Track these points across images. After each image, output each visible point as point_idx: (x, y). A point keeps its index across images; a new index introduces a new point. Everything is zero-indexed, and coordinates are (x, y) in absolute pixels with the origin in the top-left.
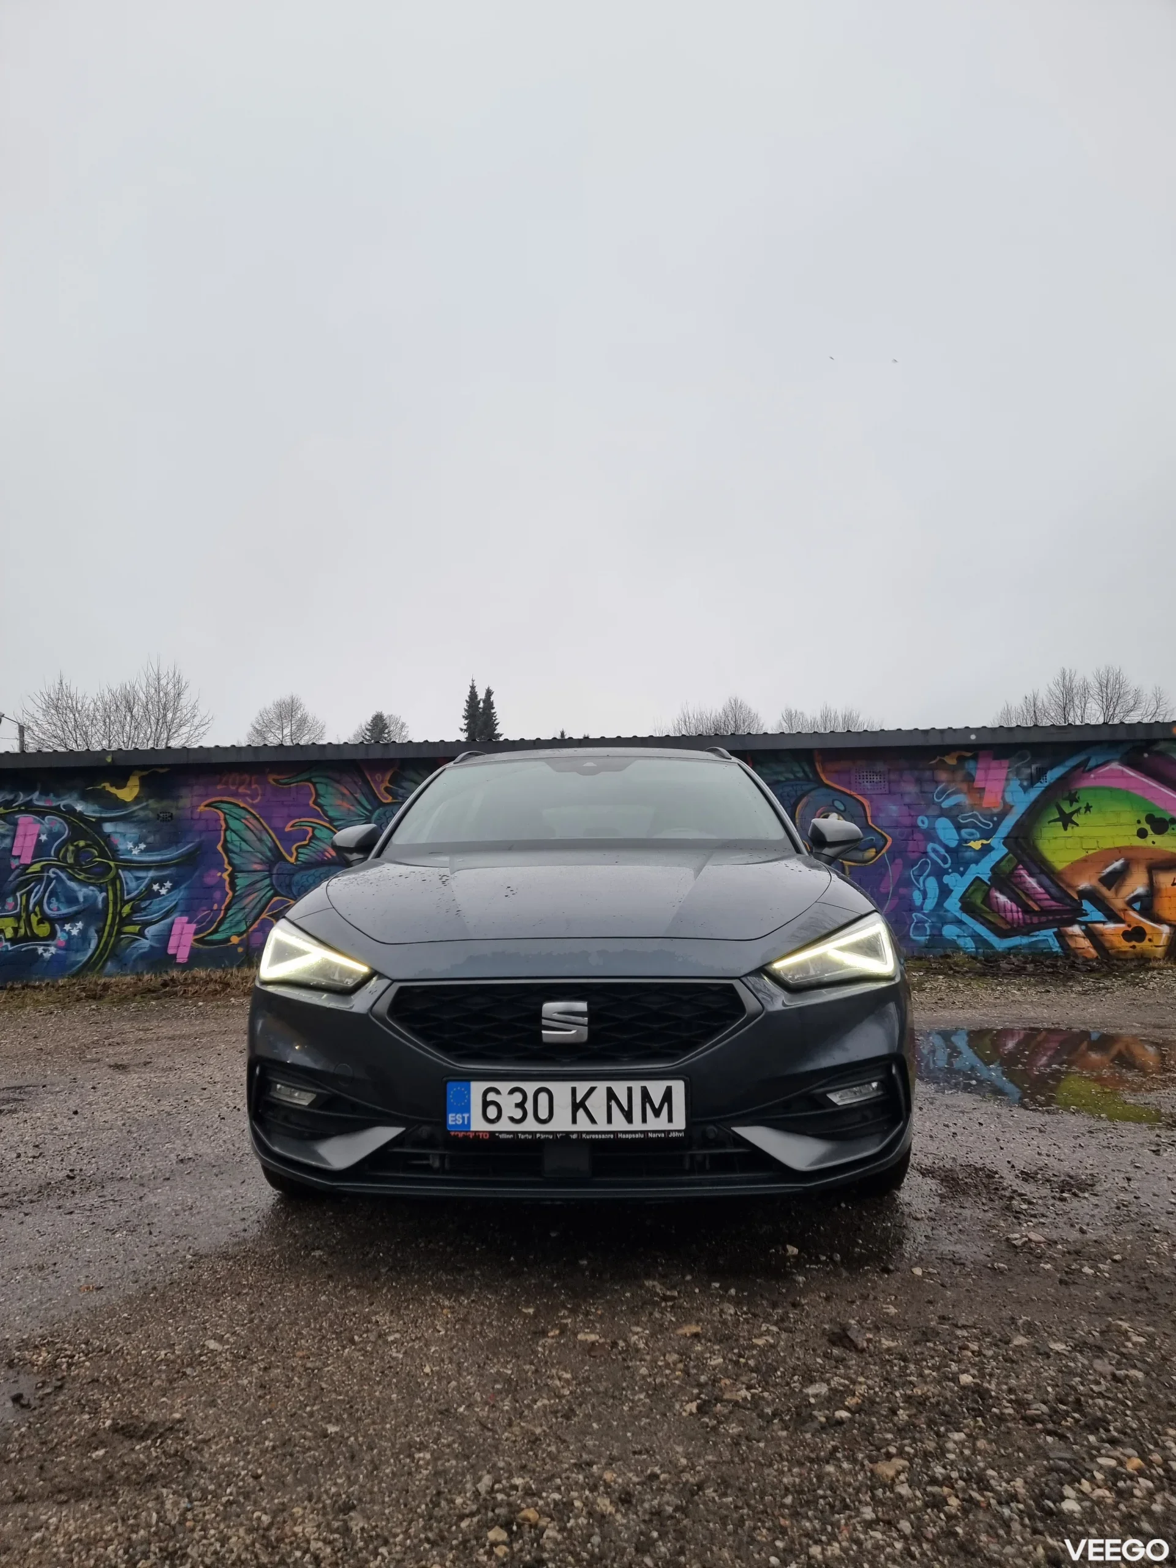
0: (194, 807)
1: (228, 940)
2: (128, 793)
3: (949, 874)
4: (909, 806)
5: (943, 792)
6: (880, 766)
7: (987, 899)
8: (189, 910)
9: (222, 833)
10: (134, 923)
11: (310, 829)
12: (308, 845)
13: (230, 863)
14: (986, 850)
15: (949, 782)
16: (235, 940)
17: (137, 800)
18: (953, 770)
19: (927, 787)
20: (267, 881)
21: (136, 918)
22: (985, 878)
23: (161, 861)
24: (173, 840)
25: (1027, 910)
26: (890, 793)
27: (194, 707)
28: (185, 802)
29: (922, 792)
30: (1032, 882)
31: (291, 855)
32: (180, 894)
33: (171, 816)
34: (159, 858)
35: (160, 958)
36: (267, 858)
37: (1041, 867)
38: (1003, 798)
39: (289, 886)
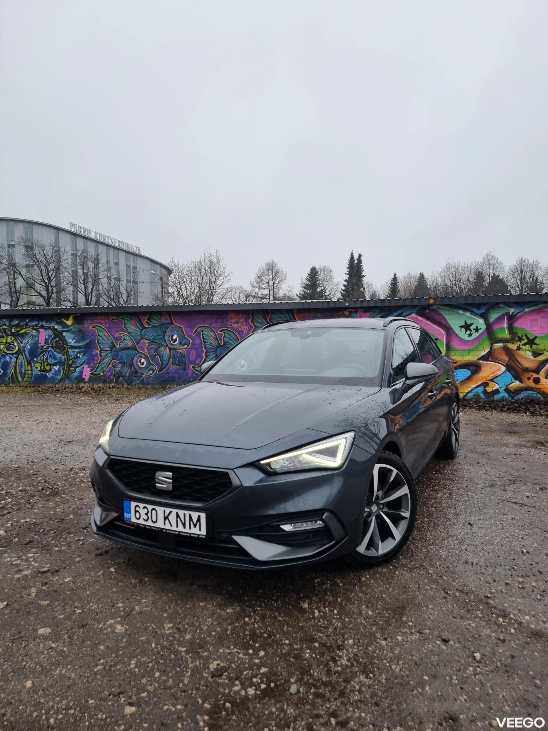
0: (88, 328)
1: (99, 374)
2: (69, 322)
6: (319, 315)
8: (88, 363)
9: (97, 337)
10: (73, 367)
11: (123, 336)
12: (122, 342)
13: (100, 348)
16: (102, 374)
17: (72, 325)
18: (347, 317)
20: (111, 354)
21: (73, 365)
23: (80, 346)
24: (83, 339)
27: (225, 268)
28: (86, 326)
31: (117, 345)
32: (86, 358)
33: (82, 330)
35: (80, 379)
36: (111, 346)
39: (117, 356)
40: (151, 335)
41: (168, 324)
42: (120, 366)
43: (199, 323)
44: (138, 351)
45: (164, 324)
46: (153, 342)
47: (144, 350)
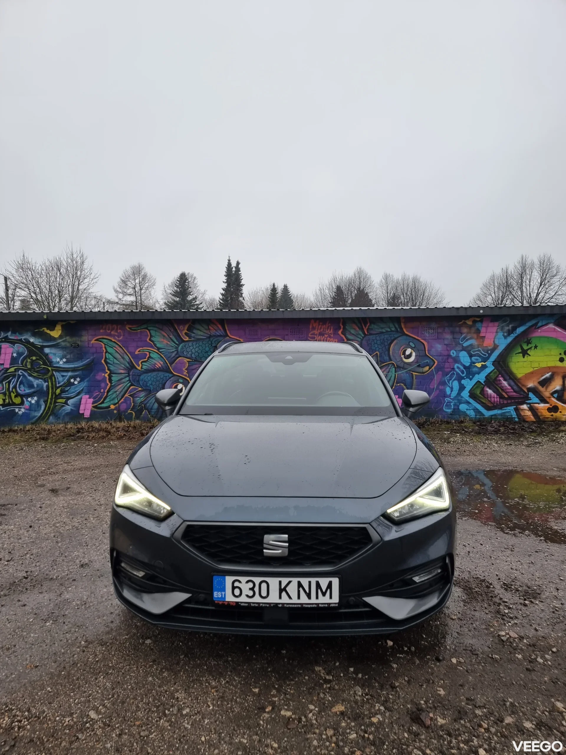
0: (89, 341)
1: (109, 407)
2: (56, 333)
3: (465, 379)
4: (447, 345)
5: (464, 338)
6: (434, 325)
7: (483, 392)
8: (89, 392)
9: (104, 354)
10: (63, 398)
11: (148, 353)
12: (147, 361)
13: (109, 369)
14: (484, 367)
15: (468, 333)
16: (112, 407)
17: (61, 337)
18: (470, 327)
19: (456, 336)
20: (127, 379)
21: (63, 395)
22: (482, 381)
23: (75, 368)
24: (80, 357)
25: (501, 397)
26: (438, 338)
27: (91, 269)
28: (85, 338)
29: (454, 338)
30: (505, 383)
31: (139, 366)
32: (84, 384)
33: (78, 345)
34: (73, 366)
35: (76, 415)
36: (127, 367)
37: (510, 376)
38: (494, 342)
39: (138, 381)
40: (193, 351)
41: (221, 336)
42: (143, 394)
43: (268, 335)
44: (172, 373)
45: (214, 336)
46: (195, 361)
47: (181, 371)
